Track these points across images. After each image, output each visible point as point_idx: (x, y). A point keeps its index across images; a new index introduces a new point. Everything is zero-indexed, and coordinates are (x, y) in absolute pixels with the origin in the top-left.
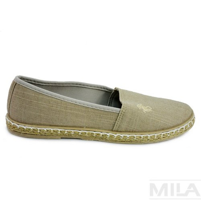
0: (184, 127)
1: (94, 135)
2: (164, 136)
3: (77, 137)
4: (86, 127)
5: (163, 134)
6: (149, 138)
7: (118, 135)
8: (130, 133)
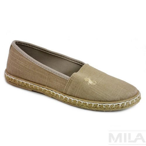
0: (120, 104)
1: (52, 93)
2: (100, 107)
3: (41, 92)
4: (47, 86)
5: (99, 104)
6: (87, 105)
7: (66, 97)
8: (74, 98)
